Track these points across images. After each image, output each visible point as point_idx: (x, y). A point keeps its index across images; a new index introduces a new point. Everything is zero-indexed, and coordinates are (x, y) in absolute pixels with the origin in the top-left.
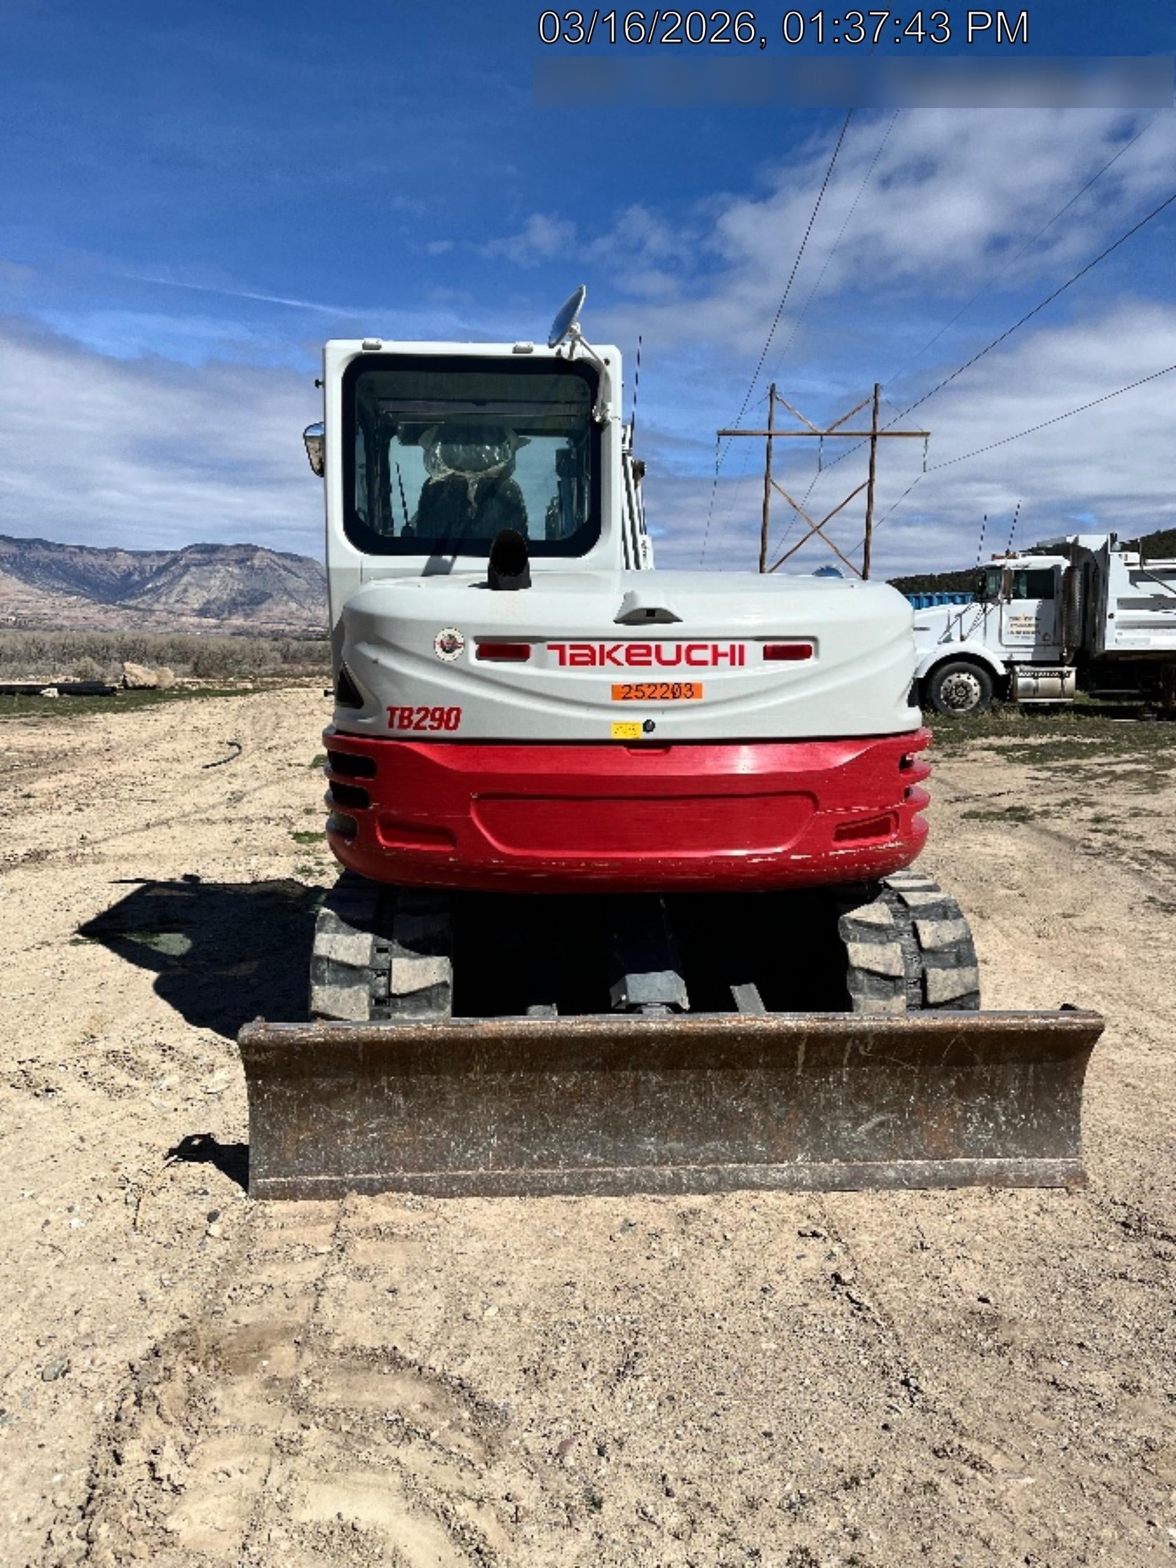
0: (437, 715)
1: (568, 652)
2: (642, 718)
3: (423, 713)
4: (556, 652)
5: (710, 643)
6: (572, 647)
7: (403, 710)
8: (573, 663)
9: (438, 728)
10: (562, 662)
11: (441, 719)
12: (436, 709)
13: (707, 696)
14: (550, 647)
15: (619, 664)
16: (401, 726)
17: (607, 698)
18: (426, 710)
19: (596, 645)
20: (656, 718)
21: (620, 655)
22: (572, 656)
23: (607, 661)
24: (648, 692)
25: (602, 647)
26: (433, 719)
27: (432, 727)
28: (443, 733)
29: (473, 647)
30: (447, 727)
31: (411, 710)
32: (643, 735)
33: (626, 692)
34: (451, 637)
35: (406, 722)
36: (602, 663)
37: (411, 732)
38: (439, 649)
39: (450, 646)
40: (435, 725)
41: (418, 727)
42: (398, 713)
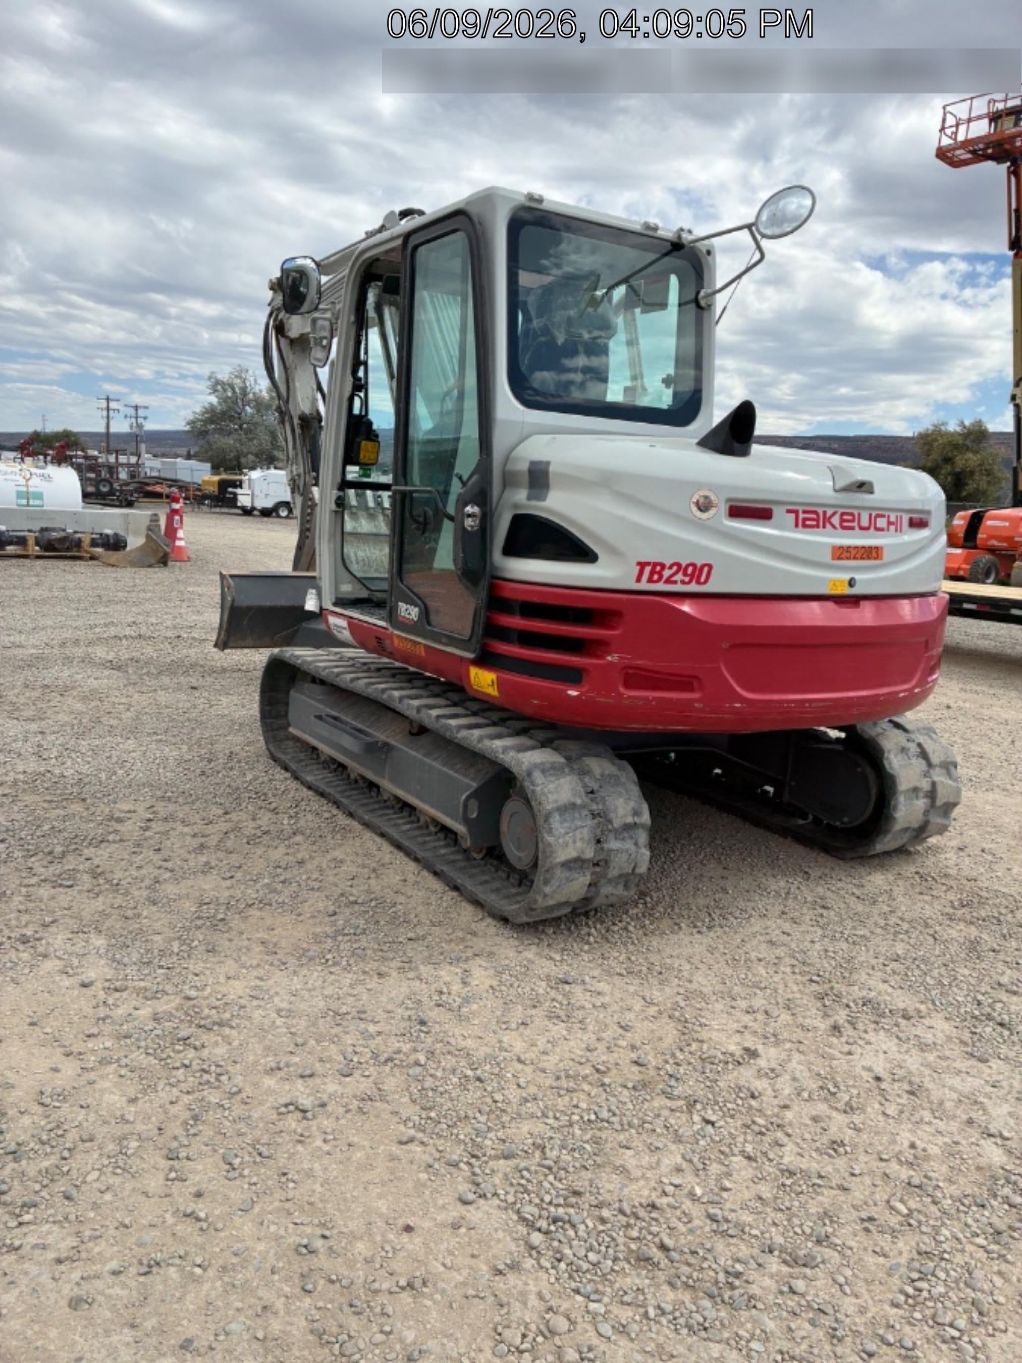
0: (690, 570)
1: (801, 516)
2: (847, 577)
3: (675, 568)
4: (793, 516)
5: (886, 513)
6: (804, 512)
7: (655, 565)
8: (805, 526)
9: (690, 582)
10: (797, 525)
11: (692, 576)
12: (688, 566)
13: (887, 556)
14: (789, 511)
15: (833, 526)
16: (650, 580)
17: (827, 558)
18: (678, 565)
19: (820, 511)
20: (858, 576)
21: (836, 520)
22: (805, 520)
23: (828, 525)
24: (853, 552)
25: (825, 513)
26: (685, 574)
27: (683, 582)
28: (693, 588)
29: (723, 509)
30: (698, 582)
31: (663, 566)
32: (847, 591)
33: (841, 553)
34: (706, 497)
35: (656, 577)
36: (824, 527)
37: (661, 587)
38: (694, 509)
39: (704, 506)
40: (687, 579)
41: (668, 581)
42: (648, 570)
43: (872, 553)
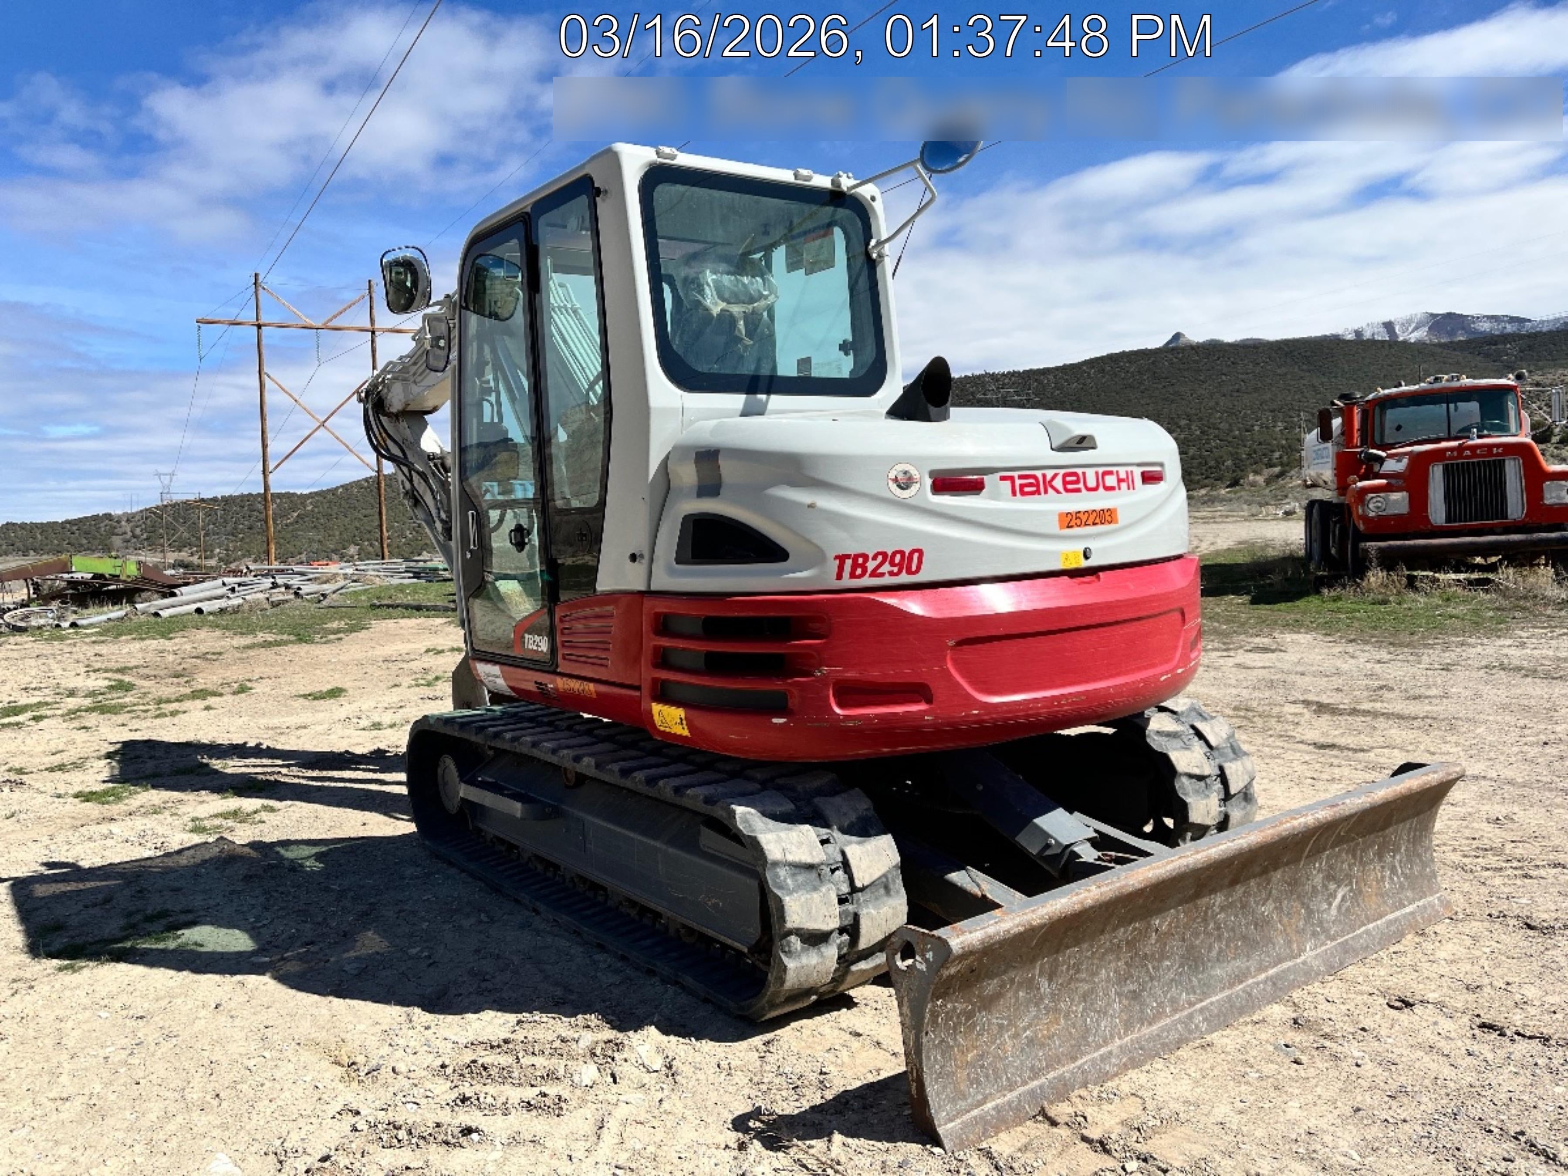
0: (898, 558)
1: (1018, 482)
2: (1080, 547)
3: (880, 558)
4: (1008, 483)
5: (1114, 469)
6: (1021, 477)
7: (857, 556)
8: (1023, 493)
9: (899, 573)
10: (1014, 493)
11: (900, 565)
12: (894, 554)
13: (1123, 518)
14: (1003, 478)
15: (1058, 492)
16: (853, 575)
17: (1054, 527)
18: (884, 554)
19: (1039, 474)
20: (1093, 545)
21: (1058, 483)
22: (1022, 486)
23: (1050, 490)
24: (1084, 518)
25: (1044, 476)
26: (892, 564)
27: (891, 574)
28: (904, 578)
29: (926, 483)
30: (910, 572)
31: (865, 557)
32: (1084, 564)
33: (1071, 520)
34: (905, 473)
35: (859, 571)
36: (1046, 492)
37: (867, 581)
38: (893, 487)
39: (906, 482)
40: (895, 569)
41: (874, 574)
42: (849, 562)
43: (1105, 517)
